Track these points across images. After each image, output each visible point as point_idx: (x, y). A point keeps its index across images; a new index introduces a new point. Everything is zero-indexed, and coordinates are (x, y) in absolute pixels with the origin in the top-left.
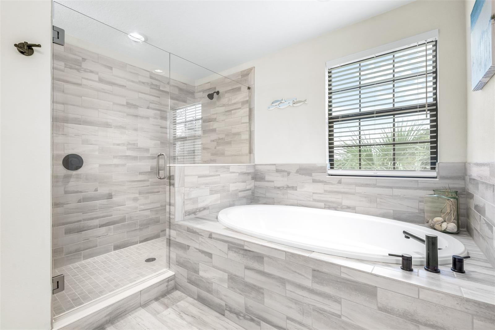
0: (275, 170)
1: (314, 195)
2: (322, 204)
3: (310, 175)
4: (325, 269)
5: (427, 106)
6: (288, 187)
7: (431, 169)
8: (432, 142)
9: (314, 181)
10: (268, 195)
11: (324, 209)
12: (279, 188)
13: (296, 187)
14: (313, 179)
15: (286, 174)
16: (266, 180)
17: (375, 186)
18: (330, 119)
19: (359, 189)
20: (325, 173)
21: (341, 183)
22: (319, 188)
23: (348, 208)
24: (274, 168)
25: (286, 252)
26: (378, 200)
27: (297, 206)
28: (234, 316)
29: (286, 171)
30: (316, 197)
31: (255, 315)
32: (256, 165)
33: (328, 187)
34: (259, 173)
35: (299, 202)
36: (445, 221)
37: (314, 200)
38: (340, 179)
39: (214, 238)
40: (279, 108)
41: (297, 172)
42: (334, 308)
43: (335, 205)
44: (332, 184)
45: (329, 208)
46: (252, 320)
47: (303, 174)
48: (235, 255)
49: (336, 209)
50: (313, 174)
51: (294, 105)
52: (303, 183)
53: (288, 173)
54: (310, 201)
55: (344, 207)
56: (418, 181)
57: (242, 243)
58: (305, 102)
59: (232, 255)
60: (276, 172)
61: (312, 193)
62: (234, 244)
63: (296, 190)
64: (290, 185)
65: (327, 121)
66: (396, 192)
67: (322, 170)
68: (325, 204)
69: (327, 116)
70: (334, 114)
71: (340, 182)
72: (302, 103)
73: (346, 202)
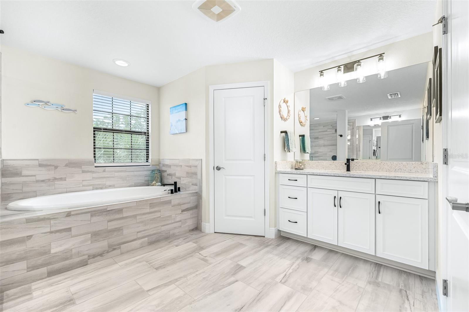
0: (38, 164)
1: (83, 182)
2: (91, 187)
3: (81, 167)
6: (55, 179)
7: (146, 162)
8: (147, 150)
9: (83, 172)
10: (25, 189)
11: (92, 190)
12: (43, 181)
13: (66, 178)
14: (82, 171)
15: (53, 168)
16: (23, 175)
17: (125, 171)
18: (94, 128)
19: (117, 174)
20: (93, 165)
21: (105, 171)
22: (88, 176)
23: (110, 187)
24: (36, 163)
26: (127, 179)
27: (67, 193)
29: (53, 166)
30: (85, 183)
32: (3, 160)
33: (95, 175)
34: (11, 169)
35: (68, 190)
36: (156, 183)
37: (83, 186)
38: (104, 169)
40: (44, 109)
41: (66, 165)
43: (100, 186)
44: (99, 172)
45: (97, 189)
47: (72, 167)
49: (101, 188)
50: (83, 167)
51: (63, 111)
52: (72, 174)
53: (55, 167)
54: (79, 187)
55: (107, 186)
56: (144, 167)
57: (105, 207)
60: (39, 166)
61: (81, 181)
63: (66, 180)
64: (57, 177)
65: (92, 129)
66: (136, 173)
67: (89, 163)
68: (93, 187)
71: (104, 171)
73: (108, 183)
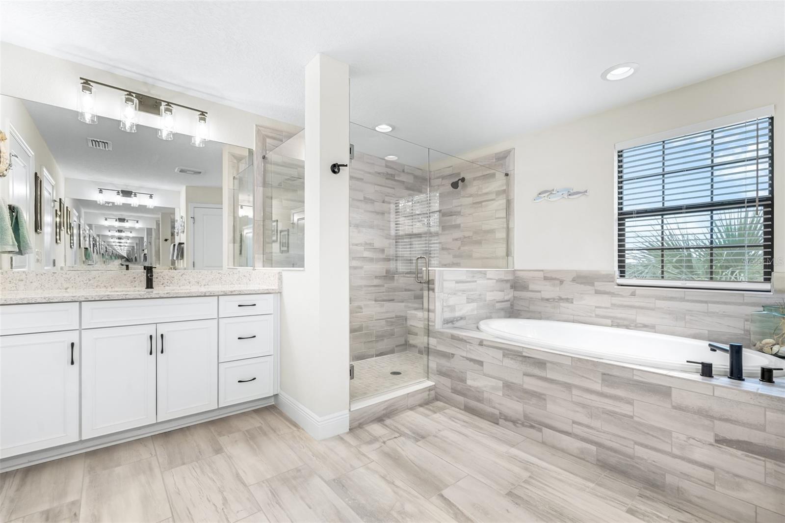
0: (543, 277)
1: (596, 309)
2: (609, 321)
3: (592, 284)
4: (615, 372)
5: (757, 201)
6: (561, 299)
7: (764, 280)
9: (597, 292)
10: (532, 308)
11: (611, 327)
12: (548, 300)
13: (572, 299)
14: (595, 290)
15: (558, 282)
16: (530, 289)
17: (683, 300)
18: (619, 214)
19: (660, 304)
20: (613, 282)
21: (635, 295)
22: (605, 300)
23: (645, 327)
24: (541, 275)
25: (572, 357)
26: (687, 317)
27: (574, 322)
28: (510, 424)
29: (558, 279)
30: (599, 312)
31: (535, 421)
32: (515, 270)
33: (616, 300)
34: (520, 281)
35: (576, 318)
36: (778, 344)
37: (597, 316)
38: (633, 290)
39: (485, 345)
40: (550, 201)
41: (574, 280)
42: (626, 409)
43: (626, 323)
44: (622, 296)
45: (618, 326)
46: (532, 427)
47: (581, 283)
48: (512, 362)
49: (627, 327)
50: (596, 283)
51: (570, 197)
52: (581, 294)
53: (560, 282)
54: (591, 317)
55: (639, 325)
57: (520, 350)
58: (586, 193)
59: (508, 362)
60: (544, 279)
61: (594, 307)
62: (511, 351)
63: (572, 303)
64: (563, 297)
65: (616, 216)
66: (713, 308)
67: (609, 278)
68: (612, 321)
69: (616, 212)
70: (626, 209)
71: (633, 294)
72: (581, 194)
73: (641, 319)
